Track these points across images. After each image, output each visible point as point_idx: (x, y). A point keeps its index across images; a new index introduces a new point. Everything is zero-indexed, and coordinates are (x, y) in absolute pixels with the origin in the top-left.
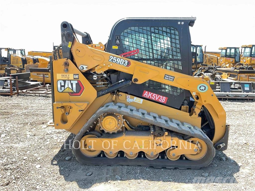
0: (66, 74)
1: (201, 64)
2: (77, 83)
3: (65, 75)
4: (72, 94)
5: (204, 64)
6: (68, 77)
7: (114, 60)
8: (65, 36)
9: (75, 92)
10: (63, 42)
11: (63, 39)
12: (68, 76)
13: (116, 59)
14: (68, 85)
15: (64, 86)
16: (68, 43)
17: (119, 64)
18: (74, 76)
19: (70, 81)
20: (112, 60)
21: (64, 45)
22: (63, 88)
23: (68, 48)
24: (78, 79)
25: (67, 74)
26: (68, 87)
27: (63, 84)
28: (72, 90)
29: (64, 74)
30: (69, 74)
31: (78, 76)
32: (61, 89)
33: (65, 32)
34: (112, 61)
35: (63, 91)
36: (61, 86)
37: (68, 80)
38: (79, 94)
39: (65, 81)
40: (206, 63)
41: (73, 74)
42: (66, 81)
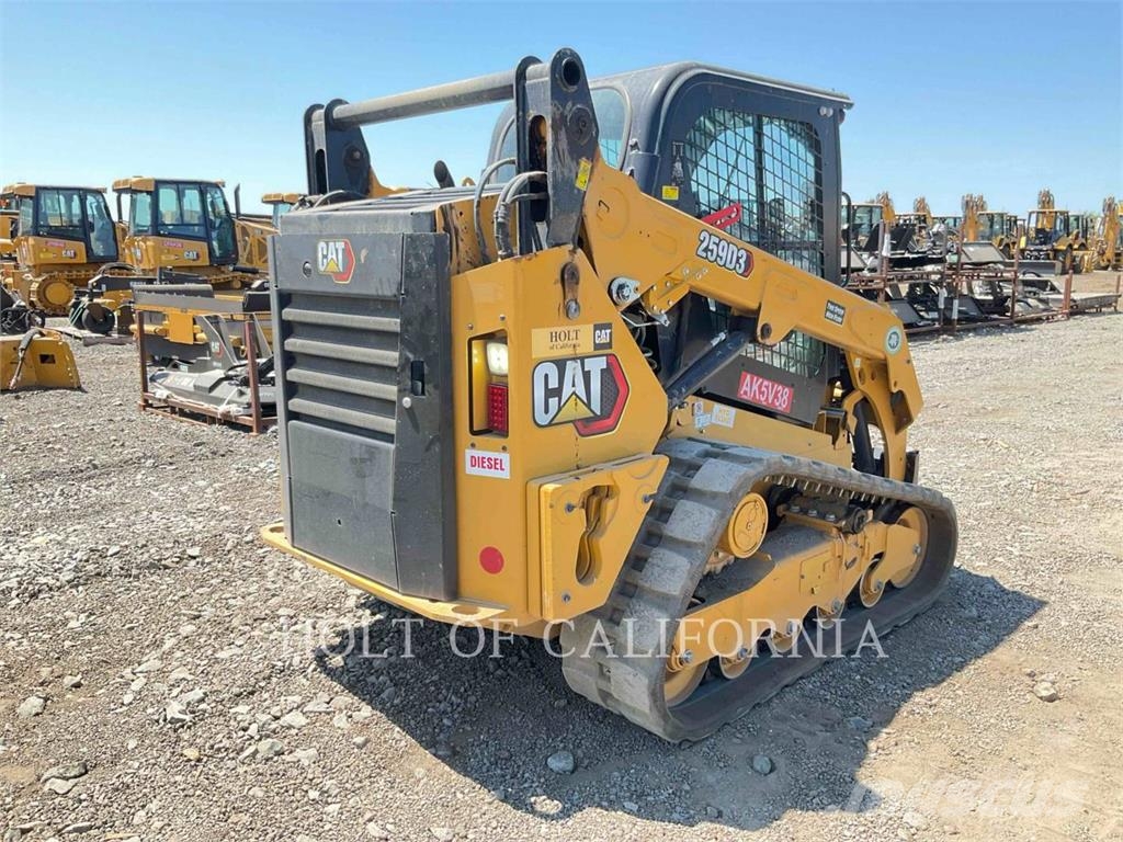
0: (566, 329)
1: (231, 268)
2: (605, 367)
3: (563, 334)
4: (586, 426)
5: (243, 266)
6: (574, 342)
7: (712, 251)
8: (565, 126)
9: (599, 413)
10: (557, 159)
11: (560, 143)
12: (573, 335)
13: (718, 245)
14: (573, 386)
15: (558, 392)
16: (578, 164)
17: (724, 265)
18: (598, 332)
19: (582, 359)
20: (706, 250)
21: (562, 173)
22: (553, 402)
23: (576, 191)
24: (609, 345)
25: (572, 328)
26: (574, 393)
27: (553, 384)
28: (588, 405)
29: (558, 329)
30: (576, 328)
31: (608, 331)
32: (547, 411)
33: (568, 108)
34: (704, 255)
35: (553, 419)
36: (549, 393)
37: (574, 359)
38: (609, 422)
39: (561, 364)
40: (251, 262)
41: (592, 326)
42: (568, 363)
